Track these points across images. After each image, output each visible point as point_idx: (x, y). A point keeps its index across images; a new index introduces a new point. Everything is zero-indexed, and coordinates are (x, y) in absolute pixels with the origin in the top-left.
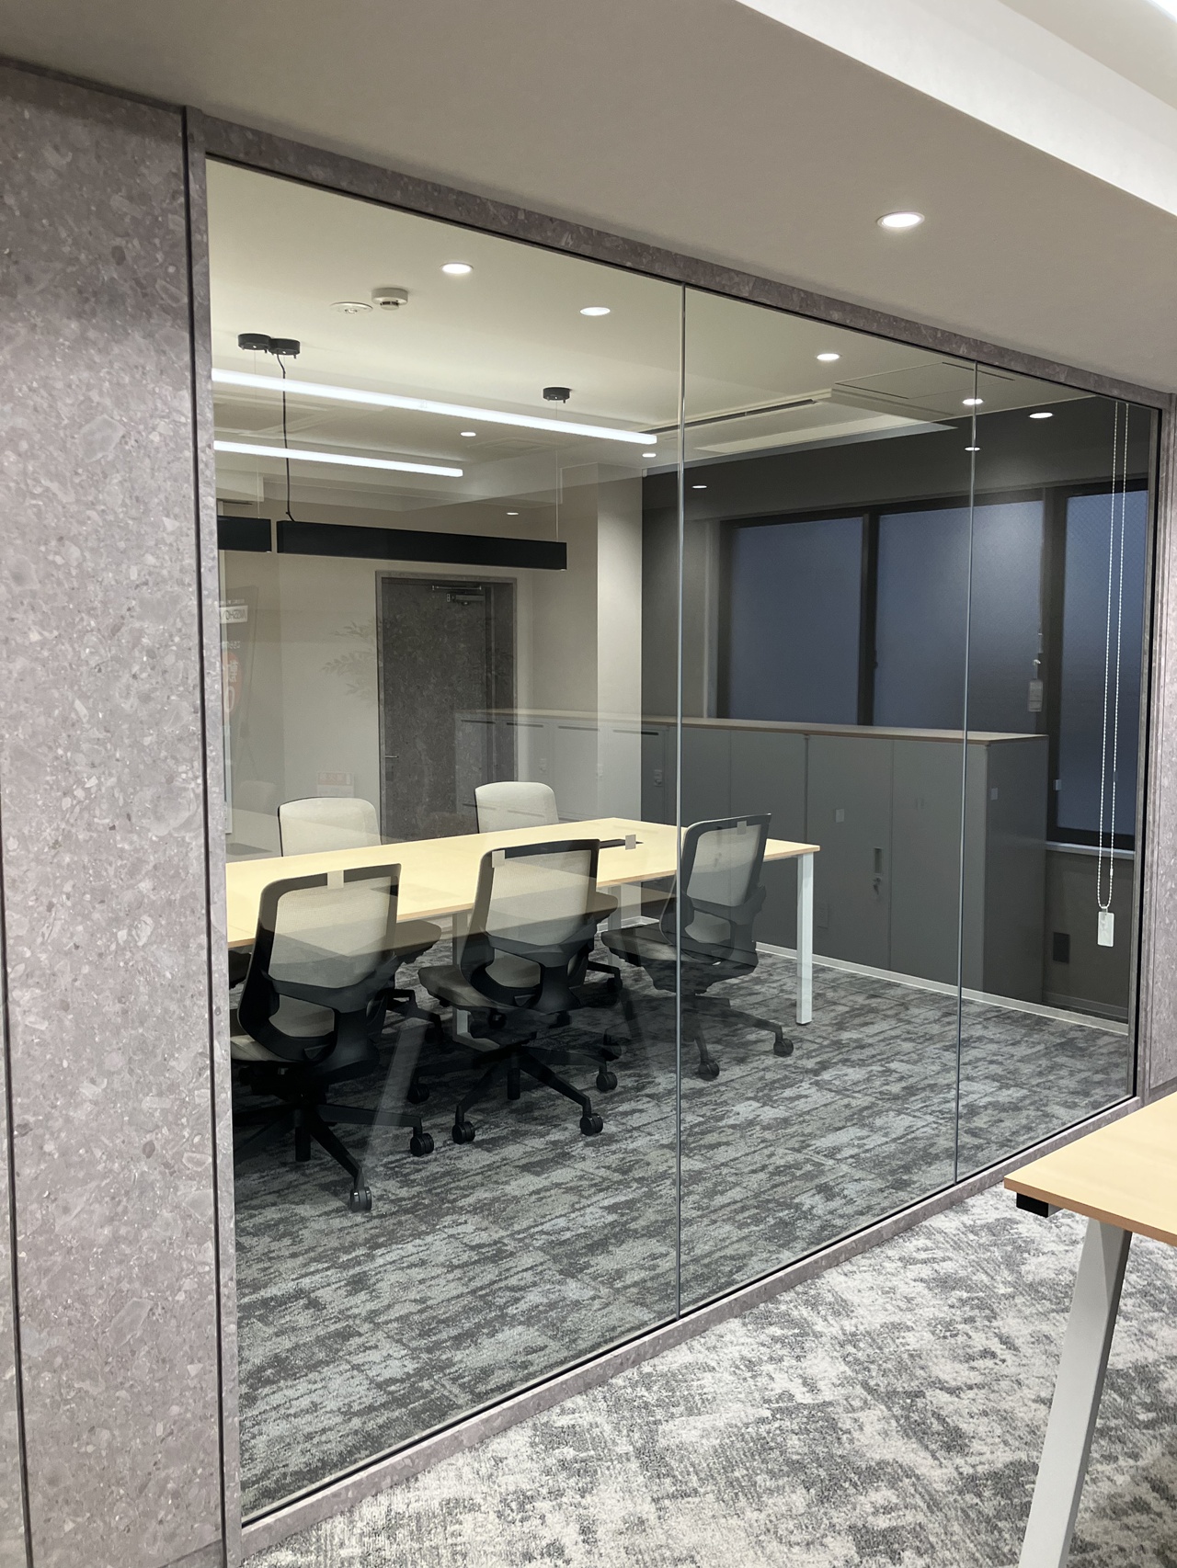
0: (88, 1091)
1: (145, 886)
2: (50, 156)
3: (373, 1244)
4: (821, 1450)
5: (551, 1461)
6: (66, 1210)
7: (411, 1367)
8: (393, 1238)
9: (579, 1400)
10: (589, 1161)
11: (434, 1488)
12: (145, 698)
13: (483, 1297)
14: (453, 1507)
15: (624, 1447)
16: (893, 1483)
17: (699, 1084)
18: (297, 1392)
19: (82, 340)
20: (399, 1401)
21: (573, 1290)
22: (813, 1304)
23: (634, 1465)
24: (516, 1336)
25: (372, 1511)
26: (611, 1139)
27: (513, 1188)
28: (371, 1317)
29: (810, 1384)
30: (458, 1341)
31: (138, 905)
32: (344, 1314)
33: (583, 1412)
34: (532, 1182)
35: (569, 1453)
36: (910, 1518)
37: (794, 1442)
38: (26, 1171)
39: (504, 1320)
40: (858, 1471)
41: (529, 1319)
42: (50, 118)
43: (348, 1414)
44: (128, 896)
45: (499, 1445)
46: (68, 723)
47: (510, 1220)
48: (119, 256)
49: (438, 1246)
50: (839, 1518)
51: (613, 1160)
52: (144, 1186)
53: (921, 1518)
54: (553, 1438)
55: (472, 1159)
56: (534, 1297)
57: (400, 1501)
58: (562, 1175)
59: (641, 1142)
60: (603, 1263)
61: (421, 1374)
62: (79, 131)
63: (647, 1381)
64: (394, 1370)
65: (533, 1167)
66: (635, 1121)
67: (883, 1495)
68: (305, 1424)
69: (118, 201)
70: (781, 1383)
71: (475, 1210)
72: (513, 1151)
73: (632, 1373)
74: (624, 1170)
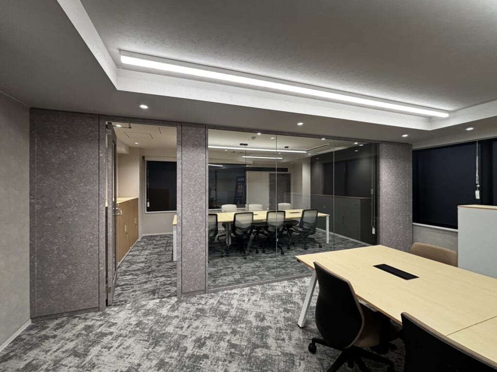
0: (191, 232)
1: (198, 209)
2: (190, 131)
3: (244, 263)
4: (287, 298)
5: (250, 292)
6: (188, 245)
7: (240, 278)
8: (247, 263)
9: (258, 286)
10: (280, 258)
11: (234, 291)
12: (199, 188)
13: (254, 272)
14: (235, 294)
15: (260, 292)
16: (294, 305)
17: (304, 250)
18: (224, 278)
19: (193, 150)
20: (236, 281)
21: (266, 273)
22: (300, 281)
23: (260, 294)
24: (255, 277)
25: (225, 292)
26: (285, 255)
27: (266, 260)
28: (238, 272)
29: (292, 291)
30: (247, 276)
31: (197, 211)
32: (236, 270)
33: (258, 288)
34: (270, 259)
35: (253, 291)
36: (293, 309)
37: (284, 297)
38: (183, 240)
39: (255, 275)
40: (290, 302)
41: (258, 275)
42: (190, 128)
43: (229, 281)
44: (196, 210)
45: (244, 289)
46: (190, 191)
47: (263, 263)
48: (198, 141)
49: (252, 265)
50: (283, 306)
51: (283, 258)
52: (197, 244)
53: (295, 309)
54: (252, 289)
55: (264, 255)
56: (260, 273)
57: (229, 292)
58: (275, 259)
59: (289, 256)
60: (273, 271)
61: (240, 279)
62: (194, 129)
63: (269, 286)
64: (237, 278)
65: (271, 257)
66: (290, 254)
67: (293, 305)
68: (223, 281)
69: (198, 135)
70: (288, 289)
71: (260, 261)
72: (270, 255)
73: (267, 284)
74: (284, 260)
